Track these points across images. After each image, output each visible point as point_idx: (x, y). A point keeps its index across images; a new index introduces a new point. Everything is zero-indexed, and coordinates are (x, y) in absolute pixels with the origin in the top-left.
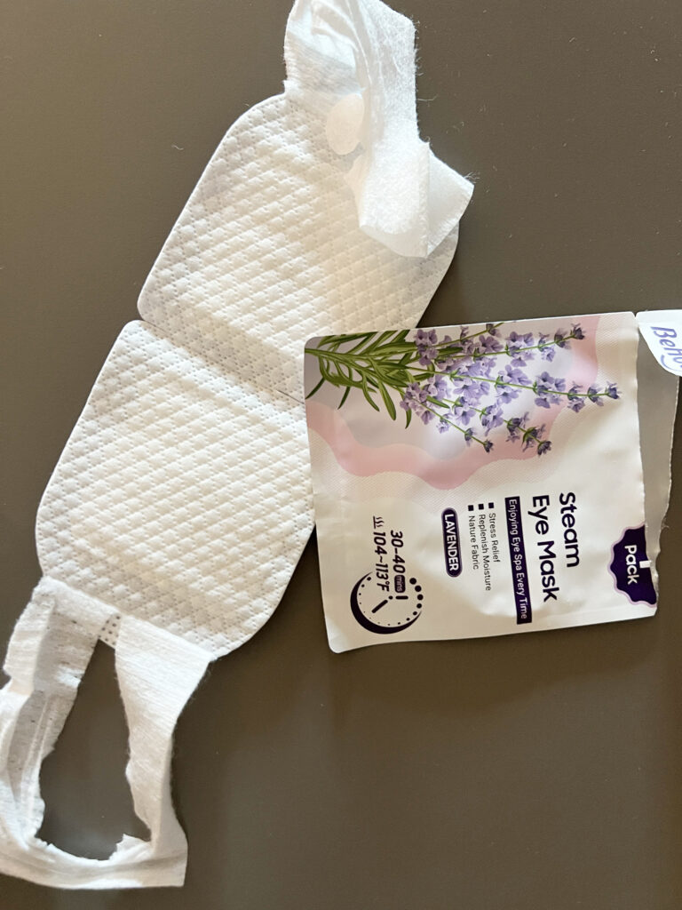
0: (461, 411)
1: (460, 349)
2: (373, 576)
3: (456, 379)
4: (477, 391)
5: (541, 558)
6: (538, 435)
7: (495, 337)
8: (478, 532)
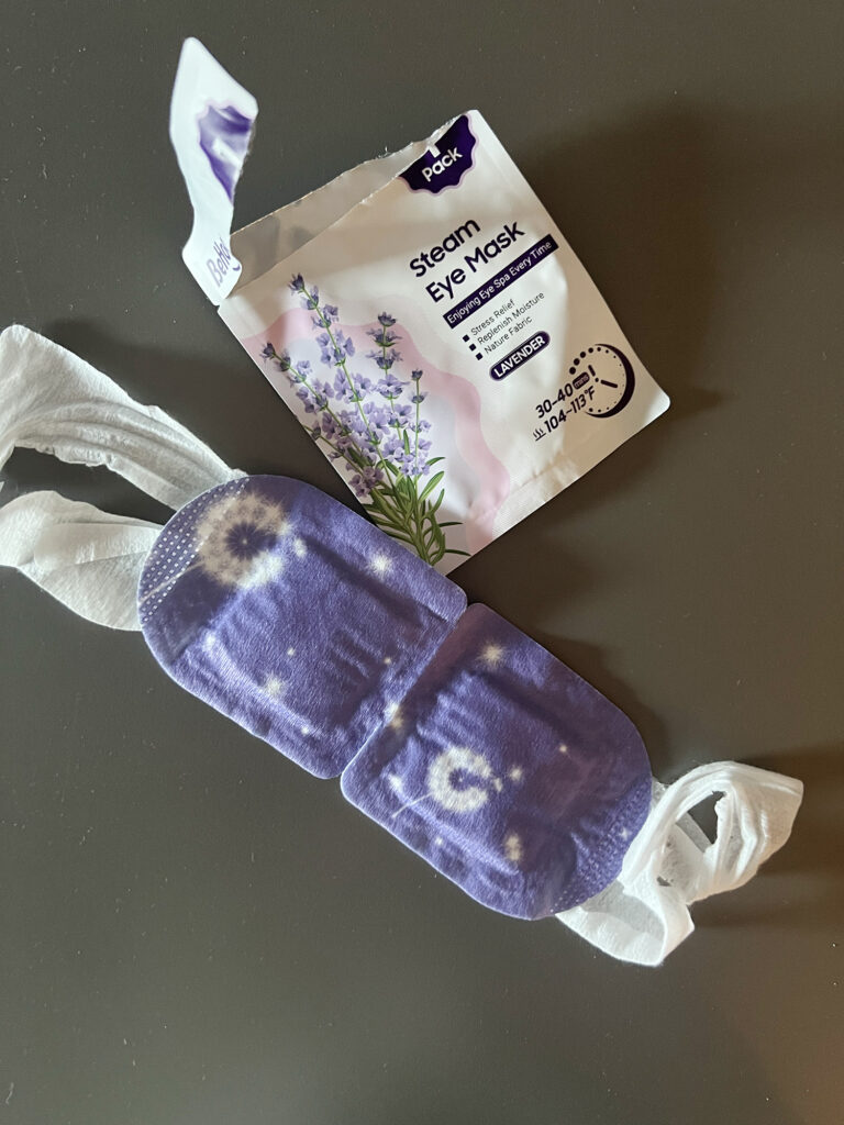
0: (401, 419)
1: (350, 449)
2: (586, 408)
3: (377, 438)
4: (376, 414)
5: (486, 261)
6: (379, 333)
7: (321, 425)
8: (496, 337)
